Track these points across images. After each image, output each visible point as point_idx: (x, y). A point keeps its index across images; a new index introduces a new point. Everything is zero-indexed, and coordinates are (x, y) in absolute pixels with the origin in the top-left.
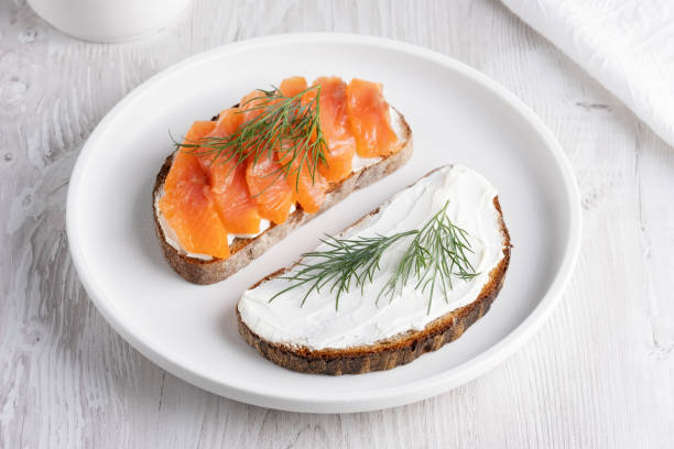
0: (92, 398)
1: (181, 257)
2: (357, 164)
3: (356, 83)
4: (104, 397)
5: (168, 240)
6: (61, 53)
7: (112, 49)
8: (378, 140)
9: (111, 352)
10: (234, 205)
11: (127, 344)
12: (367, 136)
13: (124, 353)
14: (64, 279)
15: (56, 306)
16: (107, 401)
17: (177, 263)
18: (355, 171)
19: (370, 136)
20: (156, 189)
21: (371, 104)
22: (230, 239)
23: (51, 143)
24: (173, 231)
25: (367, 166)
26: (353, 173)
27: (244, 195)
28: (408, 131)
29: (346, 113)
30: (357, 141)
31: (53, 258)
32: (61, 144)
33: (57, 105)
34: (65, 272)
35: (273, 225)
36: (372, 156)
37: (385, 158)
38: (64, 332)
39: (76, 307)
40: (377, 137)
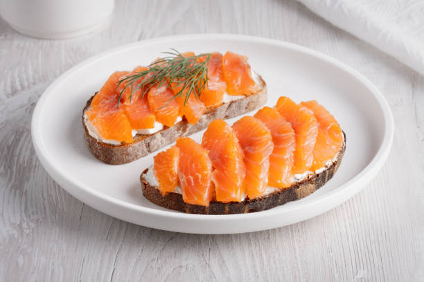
0: (33, 214)
1: (99, 143)
2: (226, 98)
3: (228, 54)
4: (41, 214)
5: (91, 133)
6: (22, 45)
7: (56, 43)
8: (242, 84)
9: (48, 191)
10: (138, 112)
11: (59, 187)
12: (234, 82)
13: (57, 191)
14: (17, 153)
15: (10, 168)
16: (43, 215)
17: (96, 149)
18: (225, 102)
19: (237, 81)
20: (85, 108)
21: (238, 65)
22: (134, 133)
23: (12, 87)
24: (94, 127)
25: (234, 100)
26: (224, 103)
27: (145, 107)
28: (264, 84)
29: (221, 68)
30: (227, 84)
31: (10, 144)
32: (19, 87)
33: (18, 69)
34: (18, 151)
35: (165, 127)
36: (237, 95)
37: (246, 96)
38: (15, 181)
39: (24, 168)
40: (241, 82)
